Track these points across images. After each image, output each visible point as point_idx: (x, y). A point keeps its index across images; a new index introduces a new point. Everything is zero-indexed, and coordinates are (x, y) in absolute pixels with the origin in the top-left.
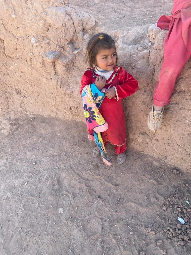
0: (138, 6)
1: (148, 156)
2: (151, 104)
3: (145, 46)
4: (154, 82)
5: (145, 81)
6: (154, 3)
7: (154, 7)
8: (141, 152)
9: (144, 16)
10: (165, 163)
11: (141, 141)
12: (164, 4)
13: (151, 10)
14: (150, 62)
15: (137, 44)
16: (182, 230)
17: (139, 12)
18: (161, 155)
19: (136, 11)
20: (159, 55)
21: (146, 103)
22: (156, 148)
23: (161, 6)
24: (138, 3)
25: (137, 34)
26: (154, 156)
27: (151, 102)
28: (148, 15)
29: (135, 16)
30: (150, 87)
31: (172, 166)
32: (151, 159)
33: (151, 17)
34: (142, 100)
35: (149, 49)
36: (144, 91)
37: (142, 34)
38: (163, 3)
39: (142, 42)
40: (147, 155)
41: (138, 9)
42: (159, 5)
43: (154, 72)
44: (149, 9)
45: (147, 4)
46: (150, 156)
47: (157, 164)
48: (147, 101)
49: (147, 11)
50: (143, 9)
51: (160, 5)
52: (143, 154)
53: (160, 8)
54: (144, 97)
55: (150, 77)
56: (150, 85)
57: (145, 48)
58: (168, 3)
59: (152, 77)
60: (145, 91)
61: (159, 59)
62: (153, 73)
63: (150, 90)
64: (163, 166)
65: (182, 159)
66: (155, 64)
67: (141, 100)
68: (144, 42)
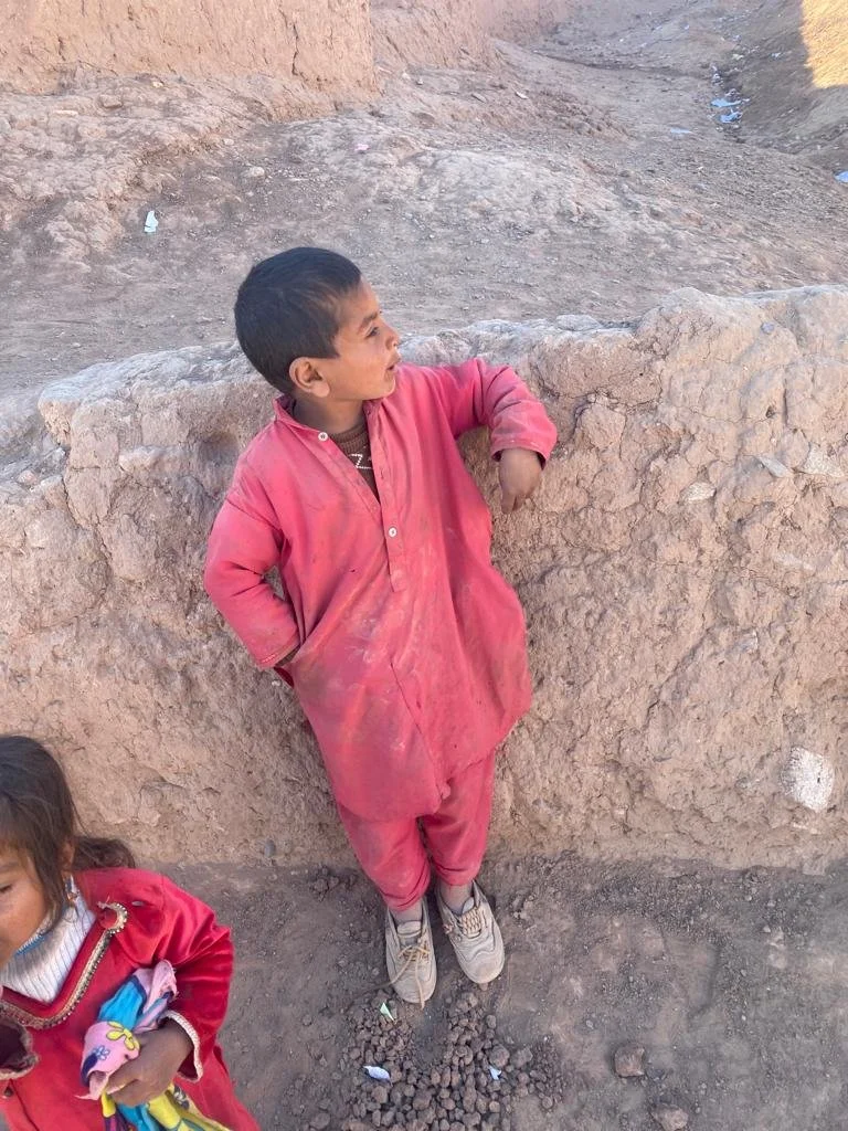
0: (24, 308)
1: (208, 868)
2: (133, 665)
3: (45, 465)
4: (117, 581)
5: (83, 588)
6: (85, 293)
7: (91, 304)
8: (176, 864)
9: (48, 345)
10: (277, 869)
11: (159, 819)
12: (125, 291)
13: (79, 316)
14: (77, 516)
15: (18, 458)
16: (393, 1105)
17: (31, 331)
18: (253, 841)
19: (19, 328)
20: (97, 486)
21: (115, 667)
22: (221, 824)
23: (113, 299)
24: (24, 297)
25: (10, 426)
26: (230, 859)
27: (130, 657)
28: (66, 341)
29: (12, 351)
30: (111, 605)
31: (304, 867)
32: (221, 878)
33: (78, 344)
34: (96, 661)
35: (61, 469)
36: (92, 624)
37: (29, 419)
38: (121, 288)
39: (34, 448)
40: (201, 867)
41: (25, 322)
42: (110, 296)
43: (102, 549)
44: (69, 315)
45: (62, 298)
46: (215, 866)
47: (248, 886)
48: (114, 658)
49: (63, 324)
50: (44, 319)
51: (112, 294)
52: (188, 867)
53: (114, 305)
54: (95, 646)
55: (95, 570)
56: (107, 596)
57: (43, 470)
58: (139, 284)
59: (102, 567)
60: (96, 625)
61: (102, 498)
62: (101, 552)
63: (113, 615)
64: (272, 885)
65: (324, 827)
66: (95, 519)
67: (92, 662)
68: (41, 448)
